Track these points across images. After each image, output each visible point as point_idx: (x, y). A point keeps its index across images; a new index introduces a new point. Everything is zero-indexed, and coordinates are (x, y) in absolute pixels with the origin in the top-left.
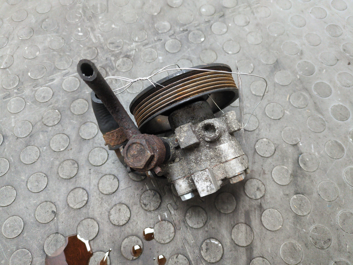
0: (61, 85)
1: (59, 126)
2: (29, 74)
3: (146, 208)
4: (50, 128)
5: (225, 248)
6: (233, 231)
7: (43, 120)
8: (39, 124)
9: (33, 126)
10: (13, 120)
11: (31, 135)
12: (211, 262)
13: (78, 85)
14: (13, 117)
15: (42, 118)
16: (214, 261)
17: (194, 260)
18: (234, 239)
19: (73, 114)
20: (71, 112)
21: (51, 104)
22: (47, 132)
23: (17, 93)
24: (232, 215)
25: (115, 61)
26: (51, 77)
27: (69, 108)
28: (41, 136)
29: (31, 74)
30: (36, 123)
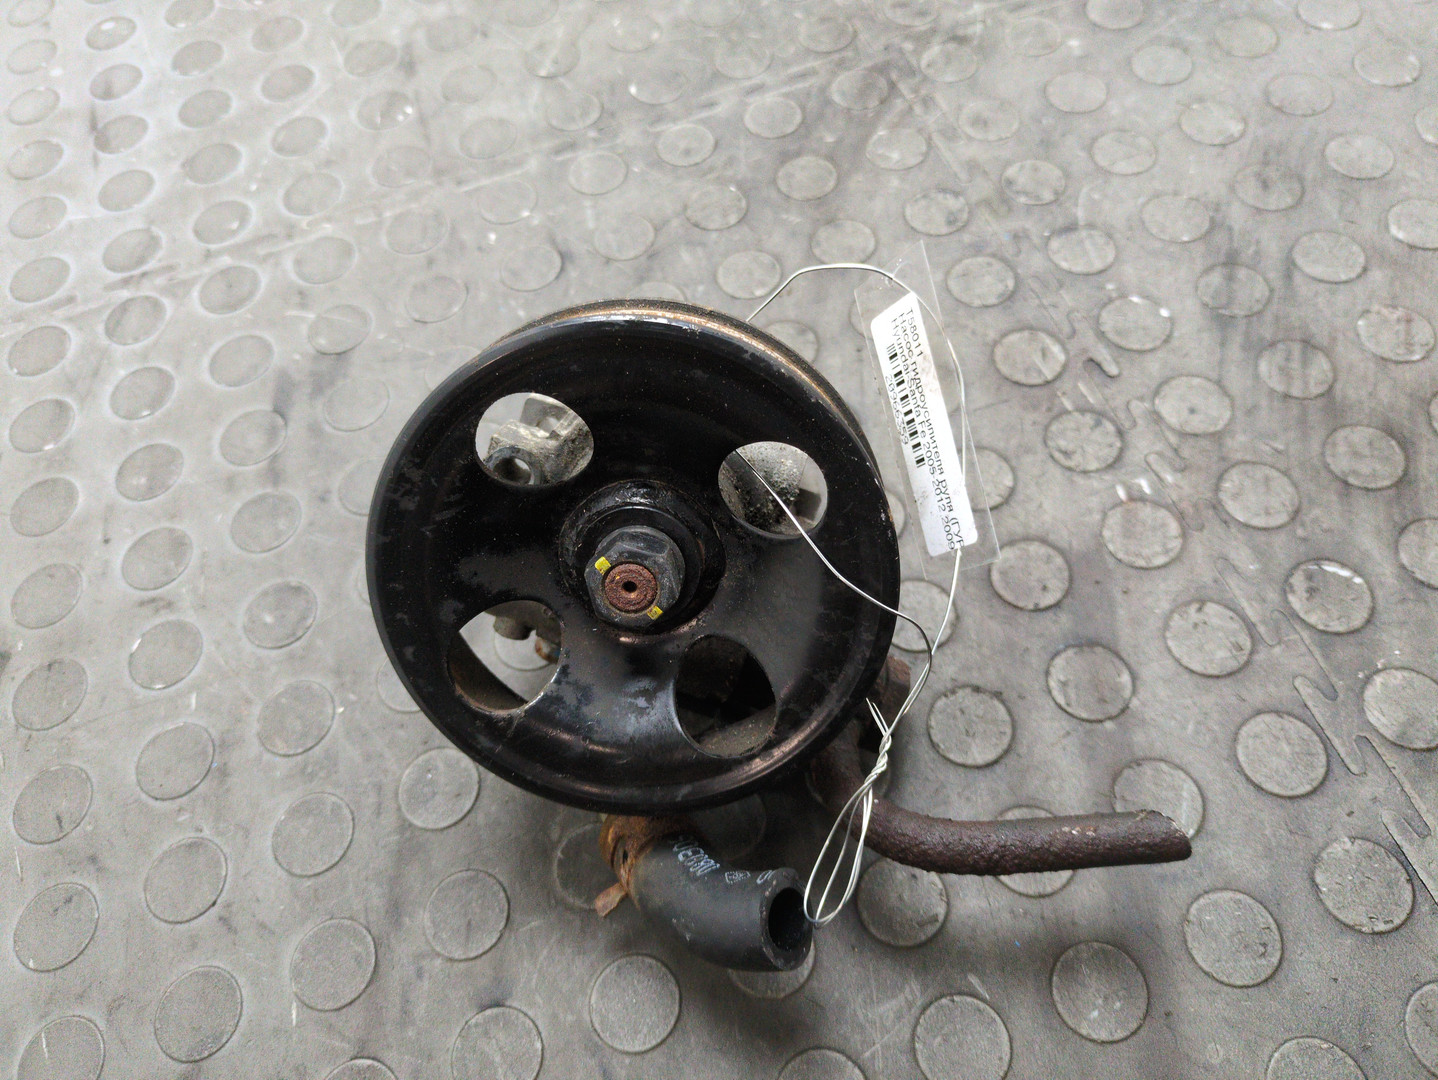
0: (741, 119)
1: (745, 229)
2: (633, 90)
3: (1071, 463)
4: (714, 236)
5: (1379, 593)
6: (1404, 540)
7: (689, 213)
8: (675, 223)
9: (657, 230)
10: (589, 212)
11: (652, 254)
12: (1329, 629)
13: (798, 118)
14: (588, 203)
15: (685, 207)
16: (1341, 629)
17: (1264, 622)
18: (1412, 566)
19: (788, 197)
20: (779, 191)
21: (711, 169)
22: (703, 245)
23: (595, 140)
24: (1391, 492)
25: (917, 52)
26: (704, 98)
27: (774, 182)
28: (686, 256)
29: (638, 90)
30: (666, 222)
